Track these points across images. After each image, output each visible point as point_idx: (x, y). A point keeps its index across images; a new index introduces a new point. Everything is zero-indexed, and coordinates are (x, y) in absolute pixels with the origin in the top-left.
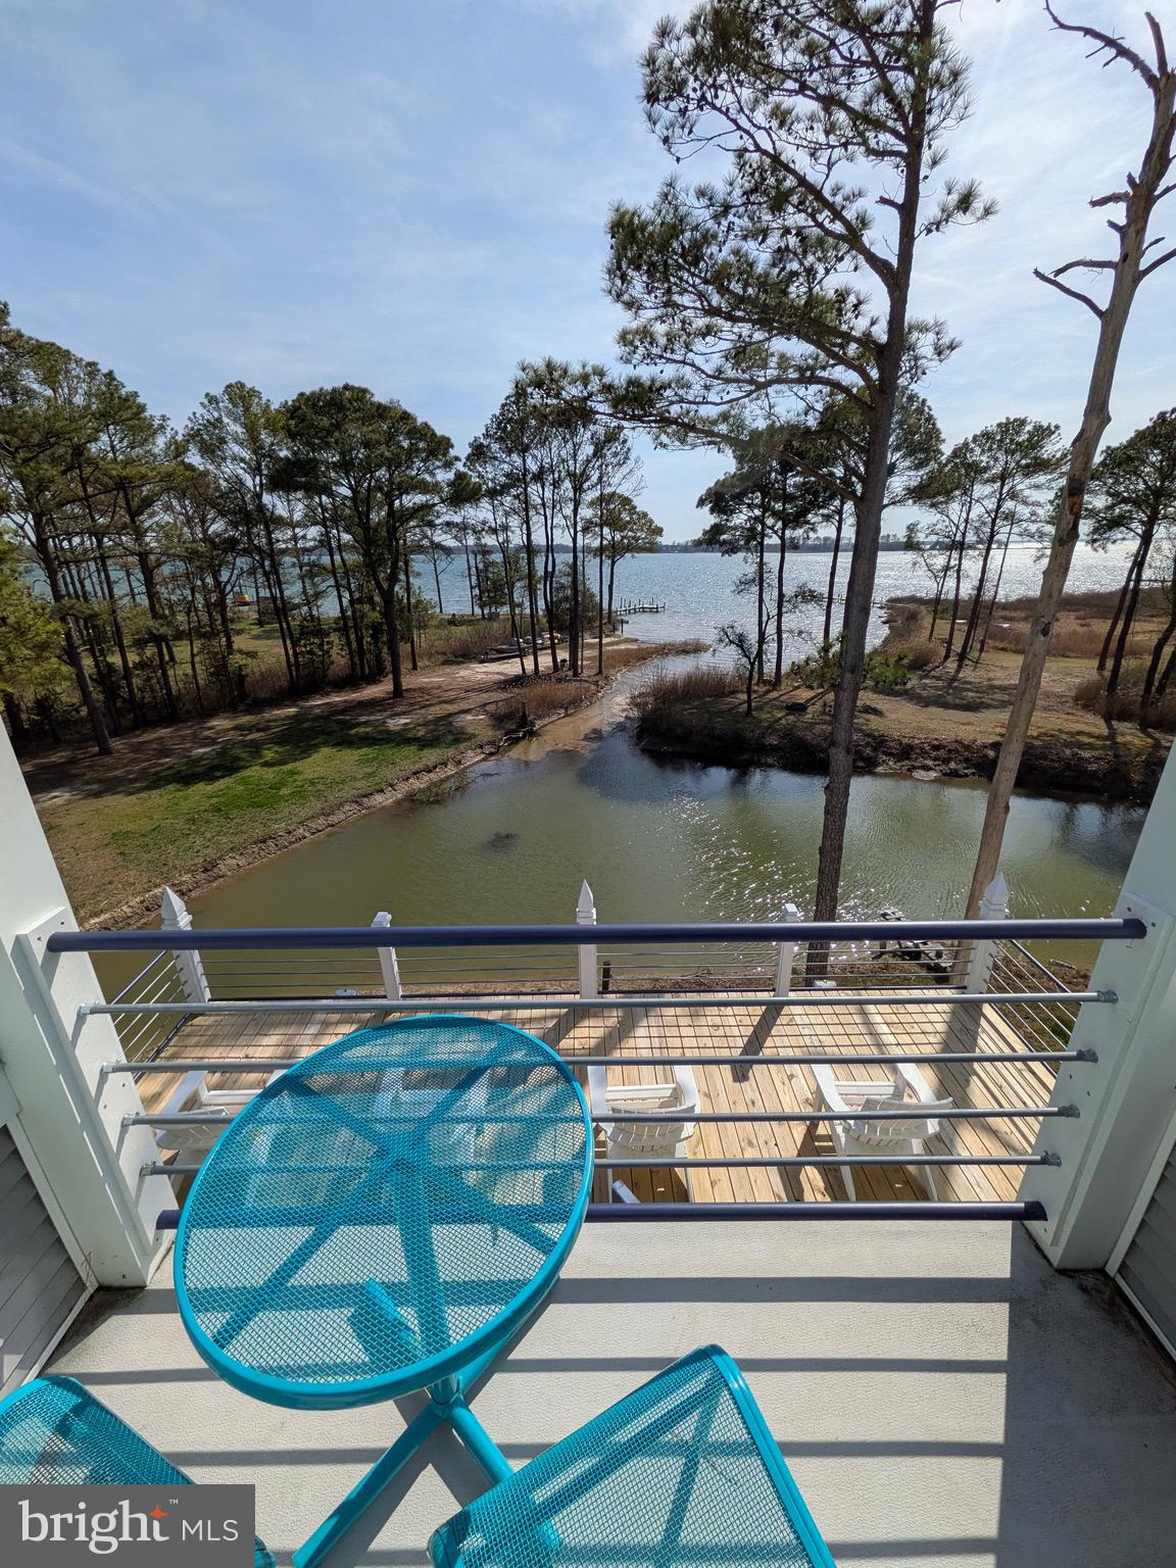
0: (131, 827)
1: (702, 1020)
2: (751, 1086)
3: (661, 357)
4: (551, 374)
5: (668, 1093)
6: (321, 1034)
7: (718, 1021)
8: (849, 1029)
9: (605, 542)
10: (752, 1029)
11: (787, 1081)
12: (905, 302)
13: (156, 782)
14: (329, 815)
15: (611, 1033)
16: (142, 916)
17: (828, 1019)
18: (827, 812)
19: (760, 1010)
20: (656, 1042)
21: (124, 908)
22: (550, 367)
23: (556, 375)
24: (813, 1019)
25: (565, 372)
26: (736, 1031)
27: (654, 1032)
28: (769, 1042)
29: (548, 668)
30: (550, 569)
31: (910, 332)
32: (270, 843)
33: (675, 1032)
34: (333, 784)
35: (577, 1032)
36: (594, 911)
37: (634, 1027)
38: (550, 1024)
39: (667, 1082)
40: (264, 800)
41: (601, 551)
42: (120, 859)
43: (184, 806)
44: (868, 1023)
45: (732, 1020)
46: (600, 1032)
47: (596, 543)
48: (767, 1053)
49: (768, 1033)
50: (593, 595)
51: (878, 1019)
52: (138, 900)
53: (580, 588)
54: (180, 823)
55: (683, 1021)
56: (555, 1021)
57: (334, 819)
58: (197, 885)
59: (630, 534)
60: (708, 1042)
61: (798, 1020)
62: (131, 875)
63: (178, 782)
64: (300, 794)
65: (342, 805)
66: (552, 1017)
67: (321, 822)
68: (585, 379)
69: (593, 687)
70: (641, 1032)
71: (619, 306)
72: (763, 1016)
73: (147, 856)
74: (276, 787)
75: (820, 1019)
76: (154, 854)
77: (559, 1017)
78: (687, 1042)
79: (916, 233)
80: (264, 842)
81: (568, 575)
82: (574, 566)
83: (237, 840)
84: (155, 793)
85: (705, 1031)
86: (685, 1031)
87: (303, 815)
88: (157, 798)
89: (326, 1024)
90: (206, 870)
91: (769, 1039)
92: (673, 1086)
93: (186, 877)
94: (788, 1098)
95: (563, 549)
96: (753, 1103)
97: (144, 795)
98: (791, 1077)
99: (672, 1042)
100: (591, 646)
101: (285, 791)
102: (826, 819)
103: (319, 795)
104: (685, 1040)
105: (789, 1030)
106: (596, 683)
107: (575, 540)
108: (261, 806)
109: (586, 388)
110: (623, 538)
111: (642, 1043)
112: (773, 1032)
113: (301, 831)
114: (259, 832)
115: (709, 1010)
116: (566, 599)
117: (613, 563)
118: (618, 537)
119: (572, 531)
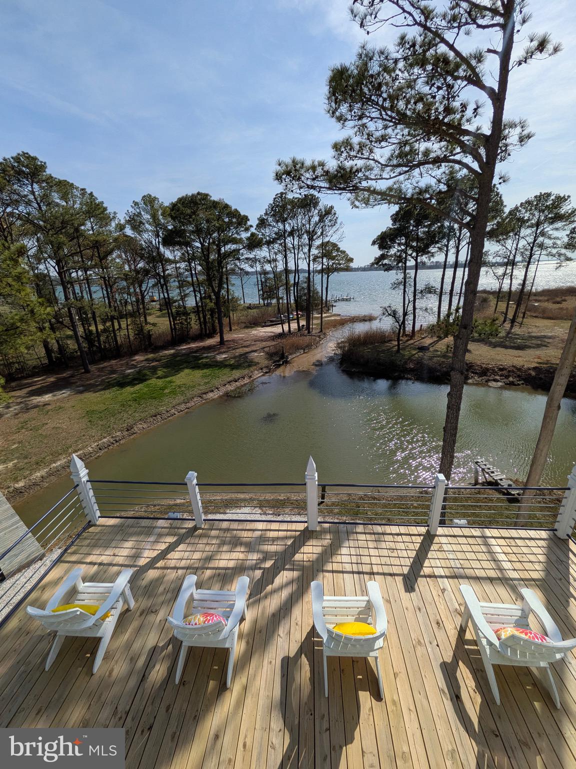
0: (96, 408)
1: (383, 545)
2: (417, 595)
3: (356, 157)
4: (295, 167)
5: (364, 604)
6: (156, 542)
7: (392, 545)
8: (480, 556)
9: (324, 267)
10: (415, 552)
11: (441, 594)
12: (503, 109)
13: (108, 386)
14: (186, 403)
15: (326, 550)
16: (97, 452)
17: (465, 548)
18: (448, 407)
19: (419, 539)
20: (354, 559)
21: (89, 448)
22: (294, 163)
23: (298, 167)
24: (455, 548)
25: (303, 164)
26: (404, 554)
27: (353, 551)
28: (427, 563)
29: (295, 329)
30: (296, 281)
31: (505, 129)
32: (158, 417)
33: (366, 552)
34: (189, 388)
35: (305, 549)
36: (316, 475)
37: (340, 547)
38: (289, 542)
39: (363, 596)
40: (156, 395)
41: (322, 271)
42: (89, 424)
43: (120, 398)
44: (490, 552)
45: (402, 546)
46: (318, 550)
47: (319, 268)
48: (426, 571)
49: (426, 557)
50: (317, 293)
51: (497, 549)
52: (96, 444)
53: (312, 289)
54: (117, 407)
55: (371, 545)
56: (292, 540)
57: (189, 405)
58: (124, 437)
59: (337, 262)
60: (387, 561)
61: (445, 547)
62: (93, 432)
63: (118, 386)
64: (173, 392)
65: (193, 398)
66: (290, 537)
67: (183, 406)
68: (313, 168)
69: (318, 339)
70: (344, 551)
71: (334, 120)
72: (422, 544)
73: (101, 423)
74: (163, 389)
75: (458, 548)
76: (104, 422)
77: (295, 537)
78: (374, 560)
79: (510, 68)
80: (156, 416)
81: (306, 282)
82: (309, 277)
83: (143, 415)
84: (108, 391)
85: (385, 553)
86: (373, 552)
87: (174, 403)
88: (108, 394)
89: (160, 535)
90: (128, 430)
91: (427, 561)
92: (366, 598)
93: (119, 433)
94: (443, 607)
95: (303, 271)
96: (419, 609)
97: (102, 392)
98: (443, 591)
99: (366, 560)
100: (317, 318)
101: (167, 391)
102: (448, 412)
103: (182, 393)
104: (373, 558)
105: (440, 555)
106: (319, 337)
107: (309, 265)
108: (155, 398)
109: (314, 173)
110: (333, 263)
111: (346, 559)
112: (429, 556)
113: (173, 411)
114: (153, 412)
115: (387, 538)
116: (305, 295)
117: (328, 277)
118: (331, 263)
119: (308, 260)
